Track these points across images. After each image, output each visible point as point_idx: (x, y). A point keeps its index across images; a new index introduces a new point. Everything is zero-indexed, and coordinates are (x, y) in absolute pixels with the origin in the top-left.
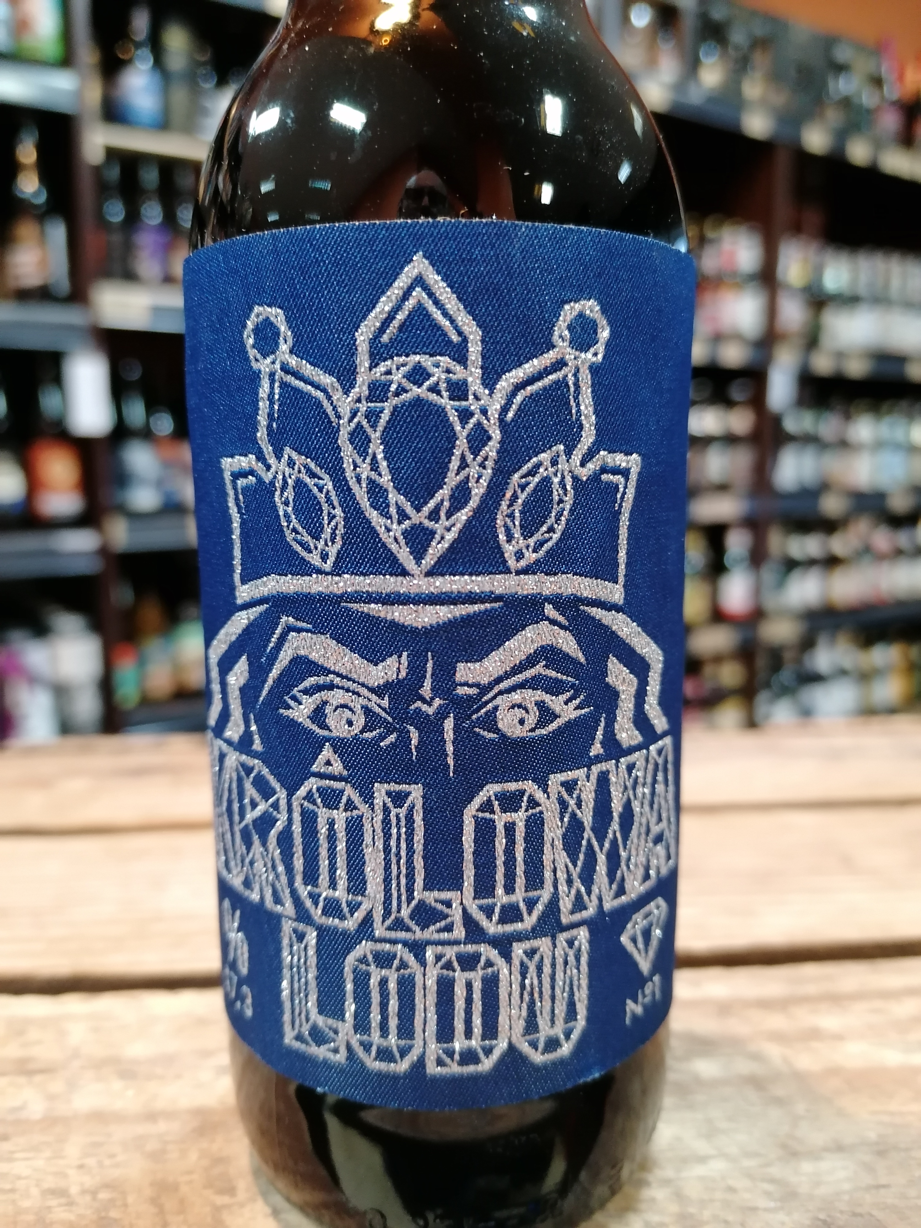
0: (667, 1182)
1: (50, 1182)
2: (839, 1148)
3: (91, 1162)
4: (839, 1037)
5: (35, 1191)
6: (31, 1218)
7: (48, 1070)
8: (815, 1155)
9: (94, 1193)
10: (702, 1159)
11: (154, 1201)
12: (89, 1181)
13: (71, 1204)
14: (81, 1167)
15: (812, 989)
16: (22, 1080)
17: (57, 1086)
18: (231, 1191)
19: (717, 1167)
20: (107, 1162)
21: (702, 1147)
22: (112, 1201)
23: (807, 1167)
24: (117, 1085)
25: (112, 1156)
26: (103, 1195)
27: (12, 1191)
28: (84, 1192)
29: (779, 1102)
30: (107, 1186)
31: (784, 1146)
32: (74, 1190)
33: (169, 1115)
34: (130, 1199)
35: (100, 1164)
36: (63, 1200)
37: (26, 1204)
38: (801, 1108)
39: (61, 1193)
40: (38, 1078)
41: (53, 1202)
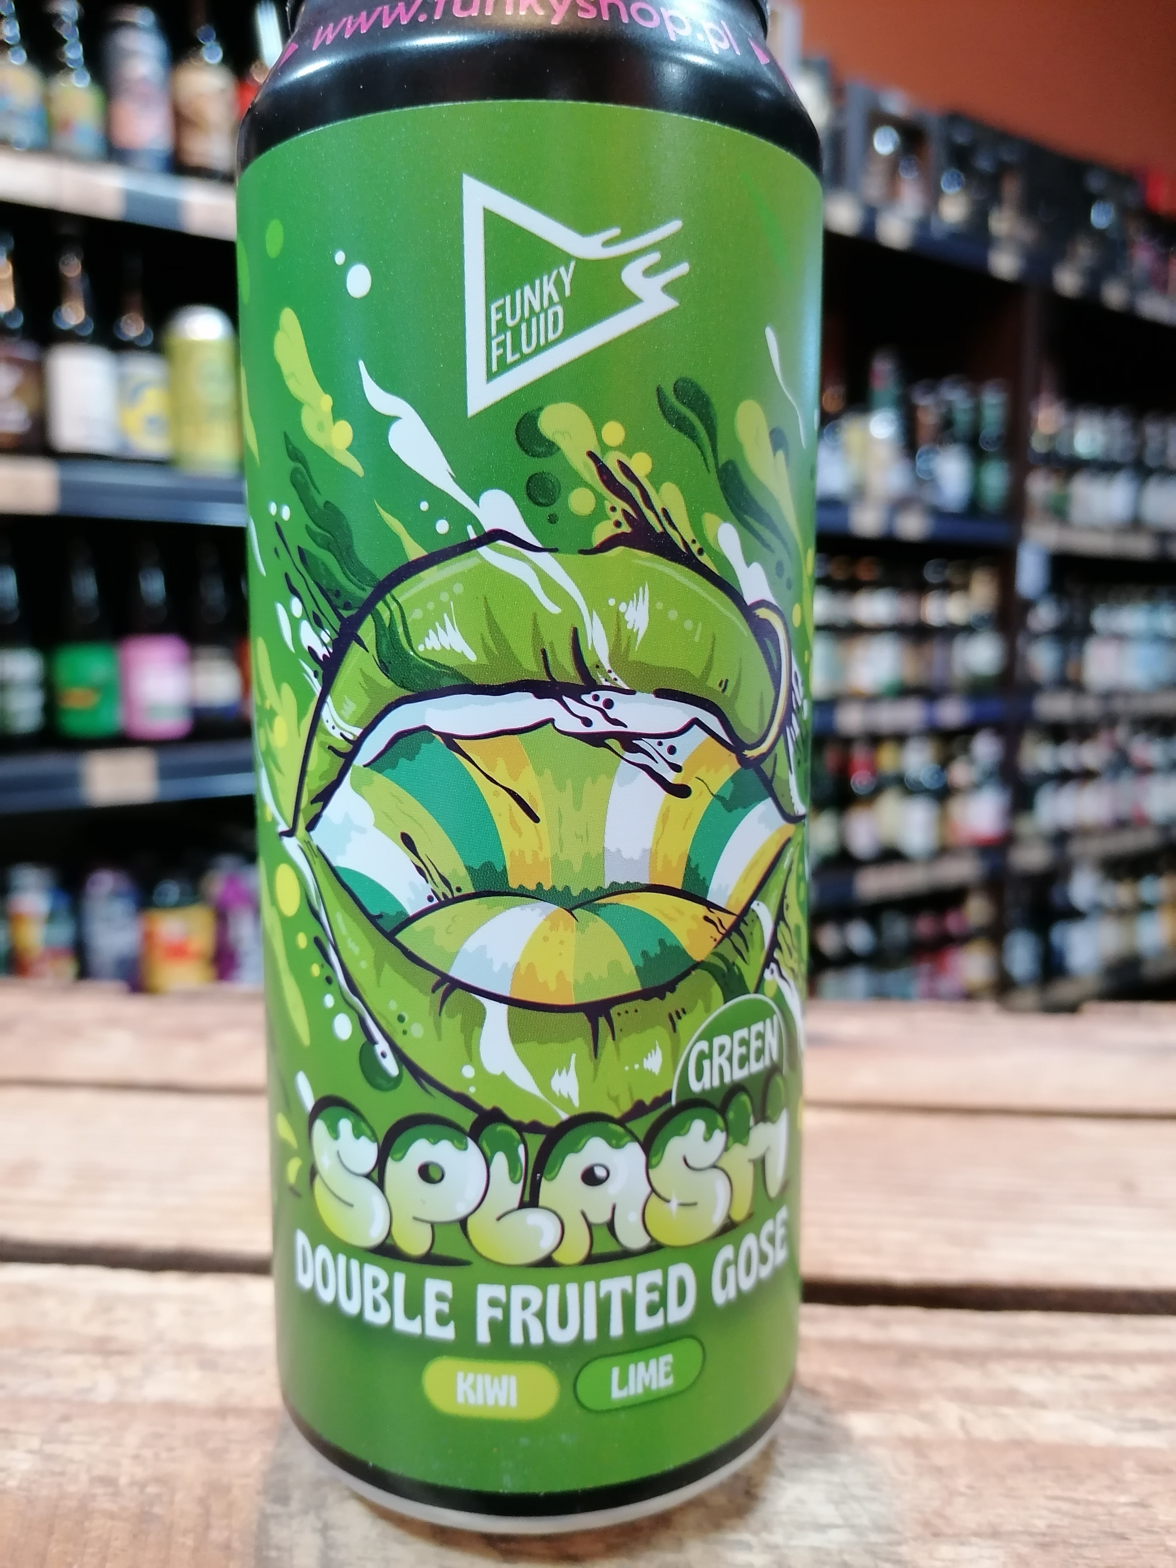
0: (771, 1548)
1: (101, 1470)
2: (995, 1534)
3: (148, 1453)
4: (1039, 1404)
5: (84, 1477)
6: (73, 1504)
7: (126, 1352)
8: (960, 1538)
9: (142, 1486)
10: (822, 1528)
11: (203, 1502)
12: (140, 1472)
13: (116, 1494)
14: (136, 1457)
15: (1025, 1344)
16: (97, 1360)
17: (132, 1369)
18: (283, 1499)
19: (837, 1537)
20: (164, 1455)
21: (827, 1513)
22: (158, 1496)
23: (946, 1551)
24: (195, 1375)
25: (170, 1449)
26: (151, 1490)
27: (62, 1474)
28: (133, 1483)
29: (938, 1471)
30: (159, 1480)
31: (926, 1524)
32: (123, 1481)
33: (239, 1412)
34: (179, 1497)
35: (157, 1456)
36: (110, 1490)
37: (72, 1489)
38: (962, 1482)
39: (109, 1482)
40: (115, 1360)
41: (100, 1490)
